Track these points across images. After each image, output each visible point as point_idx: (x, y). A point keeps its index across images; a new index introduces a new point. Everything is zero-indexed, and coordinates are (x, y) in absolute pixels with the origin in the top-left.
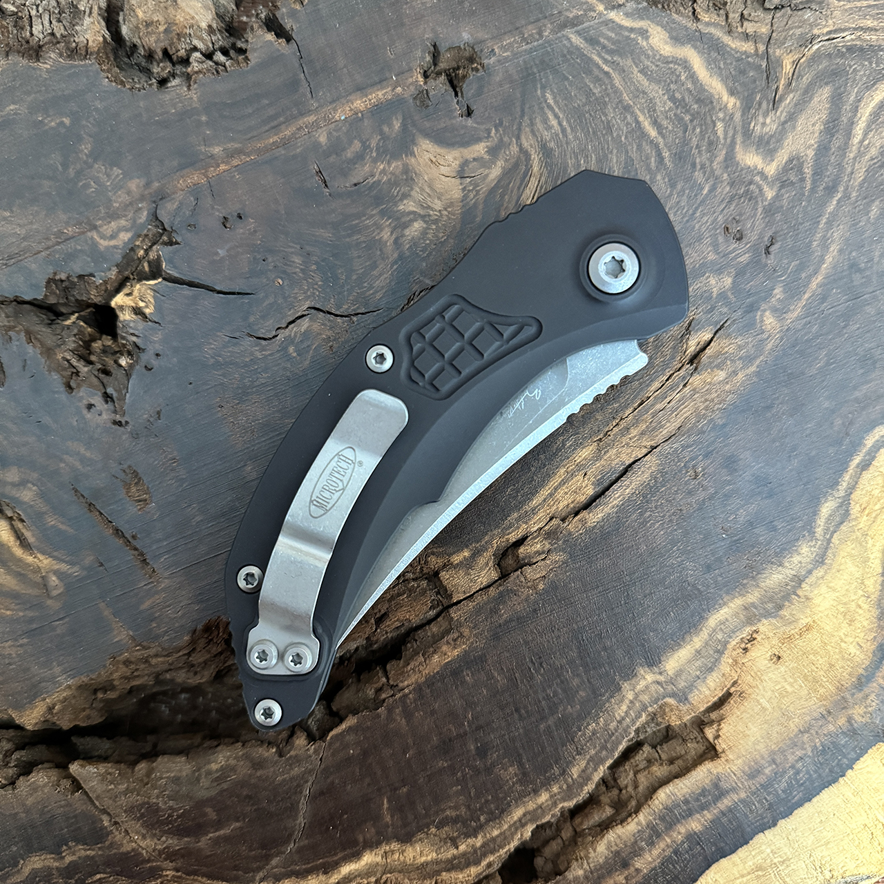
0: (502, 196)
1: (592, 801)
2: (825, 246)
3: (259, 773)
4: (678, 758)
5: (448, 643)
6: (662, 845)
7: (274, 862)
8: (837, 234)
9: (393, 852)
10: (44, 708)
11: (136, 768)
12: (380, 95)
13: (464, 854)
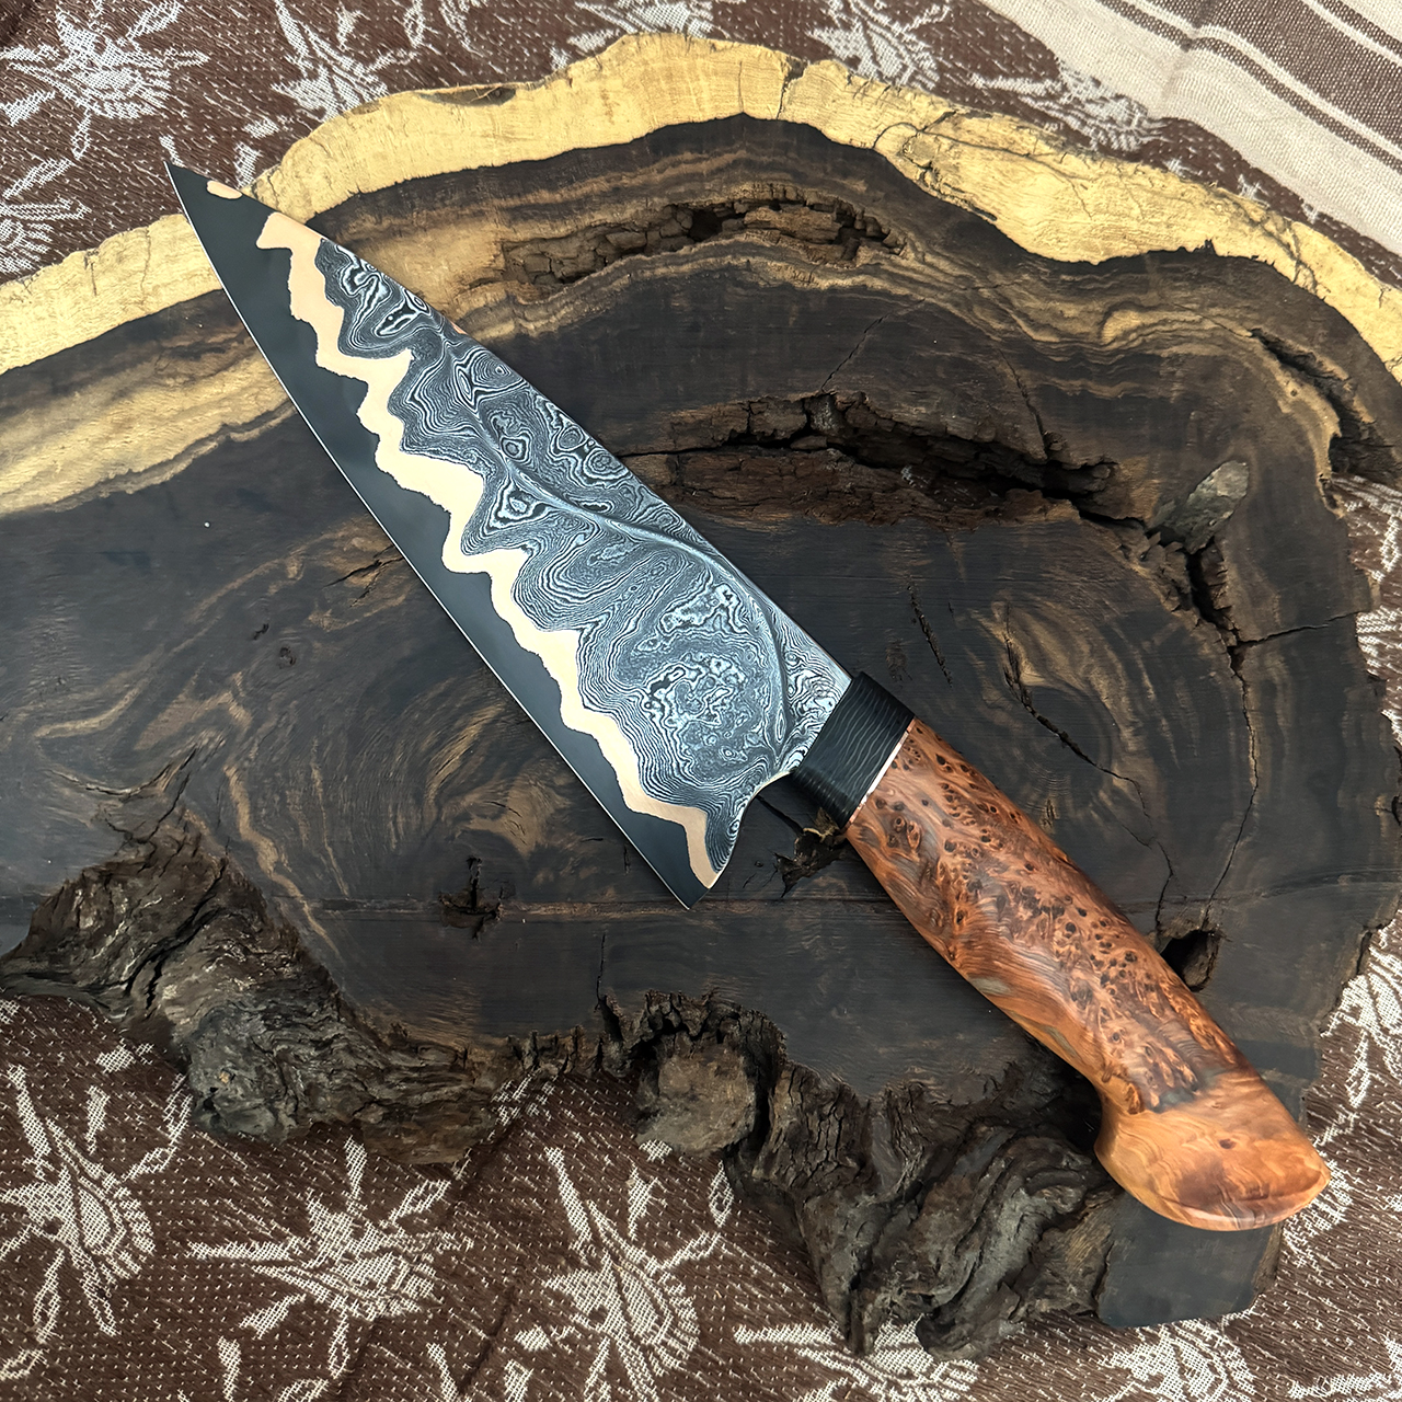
0: (473, 776)
1: (622, 252)
2: (211, 610)
3: (887, 388)
4: (536, 255)
5: (686, 424)
6: (579, 192)
7: (903, 313)
8: (195, 617)
9: (803, 281)
10: (1049, 513)
11: (992, 436)
12: (542, 911)
13: (744, 254)
